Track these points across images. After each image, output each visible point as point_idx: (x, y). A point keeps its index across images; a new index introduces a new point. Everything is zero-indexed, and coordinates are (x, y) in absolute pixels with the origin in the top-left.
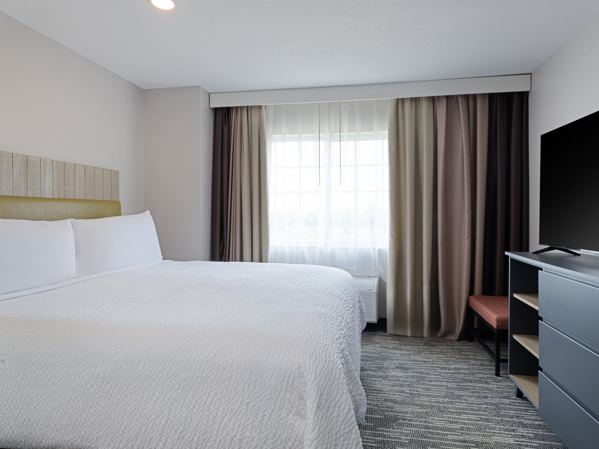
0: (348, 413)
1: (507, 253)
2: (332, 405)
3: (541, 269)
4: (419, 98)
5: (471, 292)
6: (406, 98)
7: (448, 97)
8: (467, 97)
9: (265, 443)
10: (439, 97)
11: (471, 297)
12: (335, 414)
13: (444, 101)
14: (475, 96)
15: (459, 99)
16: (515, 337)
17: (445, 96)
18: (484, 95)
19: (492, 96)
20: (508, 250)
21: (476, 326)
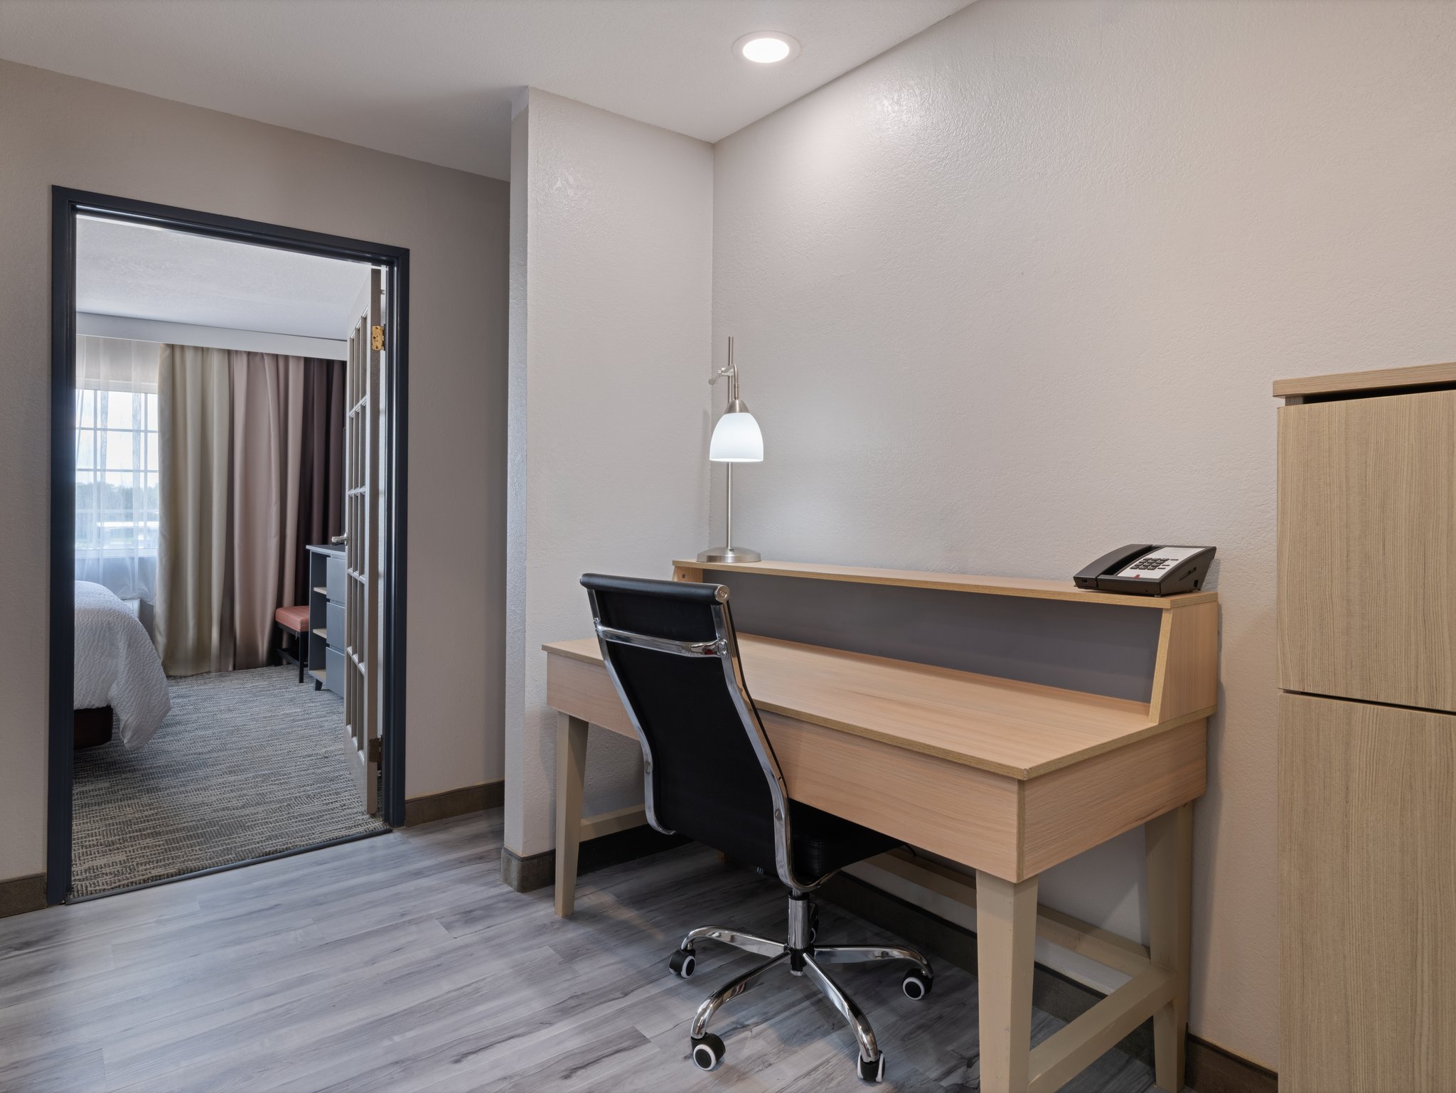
0: (151, 651)
1: (308, 547)
2: (139, 645)
3: (329, 556)
4: (208, 349)
5: (279, 603)
6: (188, 346)
7: (249, 353)
8: (276, 357)
9: (81, 679)
10: (236, 351)
11: (280, 611)
12: (142, 651)
13: (245, 358)
14: (286, 358)
15: (265, 357)
16: (315, 631)
17: (246, 352)
18: (298, 358)
19: (307, 361)
20: (310, 543)
21: (285, 645)
